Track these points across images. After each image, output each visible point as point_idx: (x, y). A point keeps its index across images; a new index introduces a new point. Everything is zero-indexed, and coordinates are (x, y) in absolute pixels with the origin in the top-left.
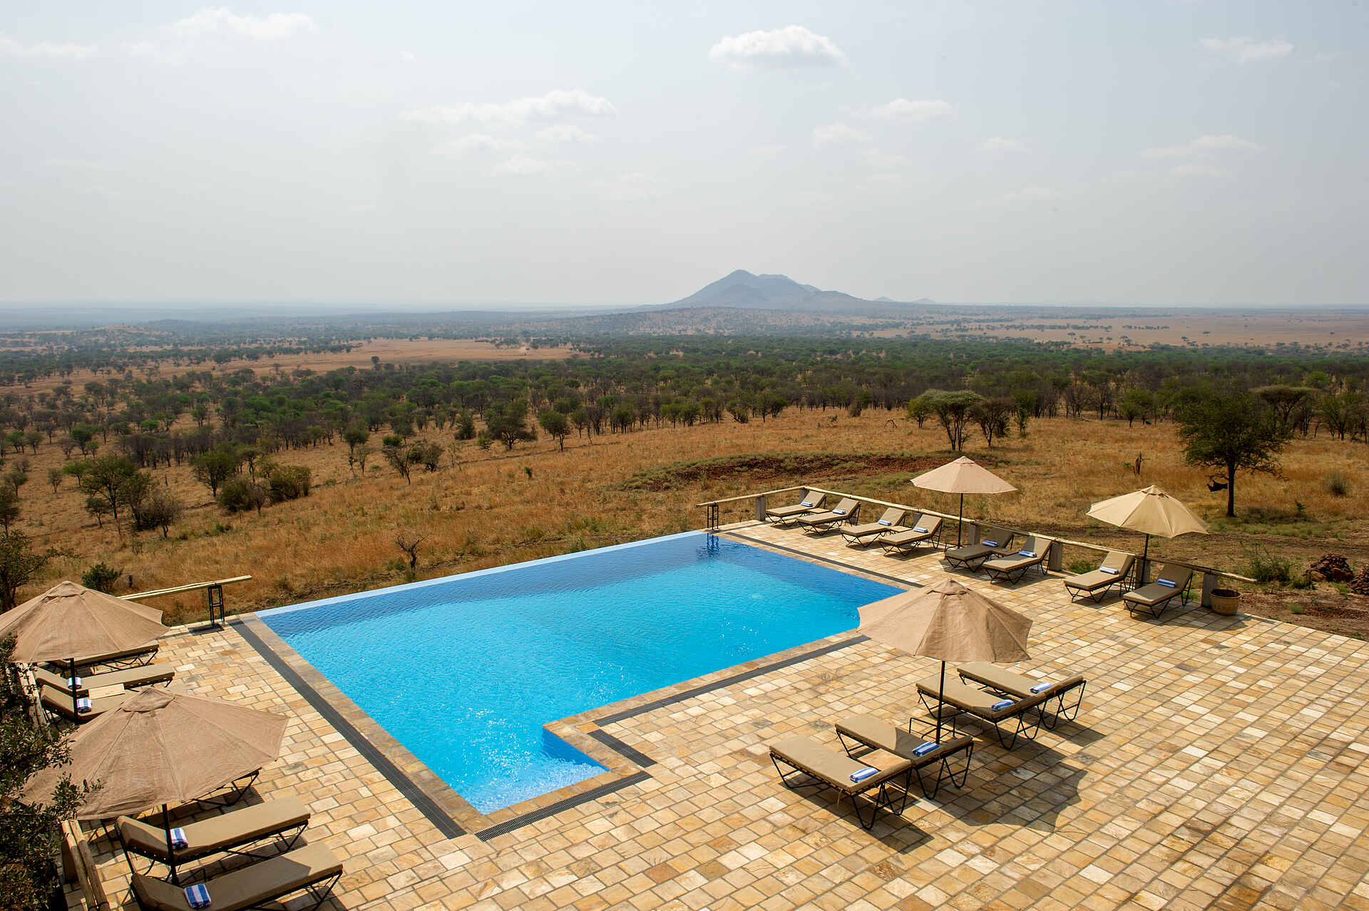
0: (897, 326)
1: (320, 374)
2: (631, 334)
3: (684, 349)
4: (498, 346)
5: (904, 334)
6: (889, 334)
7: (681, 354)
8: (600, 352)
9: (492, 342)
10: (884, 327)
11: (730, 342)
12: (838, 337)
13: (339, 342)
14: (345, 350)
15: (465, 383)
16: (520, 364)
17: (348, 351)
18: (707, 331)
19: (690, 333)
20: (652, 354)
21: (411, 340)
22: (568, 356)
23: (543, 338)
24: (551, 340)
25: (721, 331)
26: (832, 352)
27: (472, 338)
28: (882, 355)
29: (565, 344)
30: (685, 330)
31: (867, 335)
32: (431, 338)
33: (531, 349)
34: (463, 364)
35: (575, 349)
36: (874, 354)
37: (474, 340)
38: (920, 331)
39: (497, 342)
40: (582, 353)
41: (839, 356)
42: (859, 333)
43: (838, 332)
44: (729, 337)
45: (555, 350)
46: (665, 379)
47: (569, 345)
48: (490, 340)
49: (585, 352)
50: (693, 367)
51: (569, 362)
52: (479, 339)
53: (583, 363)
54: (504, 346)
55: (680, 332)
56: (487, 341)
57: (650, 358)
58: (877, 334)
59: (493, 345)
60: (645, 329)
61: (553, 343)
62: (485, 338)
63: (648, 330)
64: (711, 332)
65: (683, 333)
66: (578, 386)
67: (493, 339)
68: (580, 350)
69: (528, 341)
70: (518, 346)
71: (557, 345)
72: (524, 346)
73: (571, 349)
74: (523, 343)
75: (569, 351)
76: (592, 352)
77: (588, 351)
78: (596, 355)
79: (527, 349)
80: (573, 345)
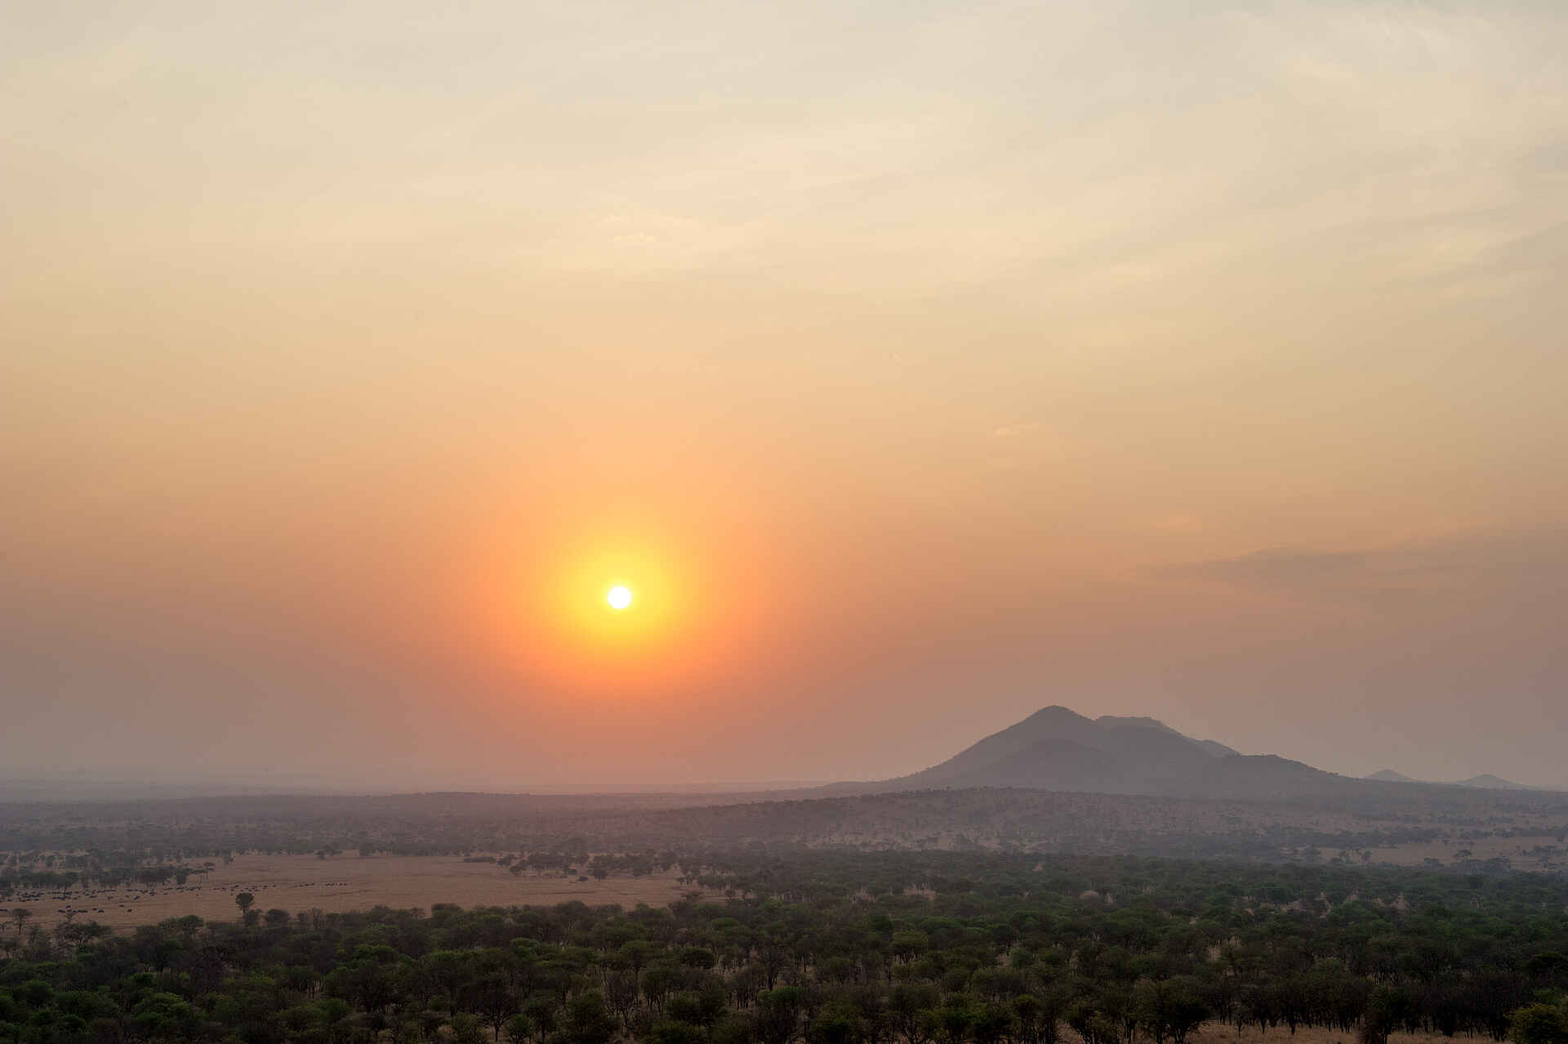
0: (1426, 837)
1: (118, 934)
2: (810, 846)
3: (936, 883)
4: (516, 870)
5: (1446, 856)
6: (1407, 857)
7: (930, 894)
8: (744, 884)
9: (501, 862)
10: (1396, 840)
11: (1039, 868)
12: (1286, 861)
13: (161, 860)
14: (173, 880)
15: (457, 953)
16: (570, 912)
17: (181, 880)
18: (983, 843)
19: (945, 845)
20: (863, 894)
21: (321, 855)
22: (677, 897)
23: (617, 855)
24: (635, 858)
25: (1014, 842)
26: (1280, 896)
27: (457, 853)
28: (1401, 904)
29: (666, 867)
30: (935, 840)
31: (1355, 859)
32: (367, 850)
33: (592, 879)
34: (443, 913)
35: (689, 880)
36: (1379, 902)
37: (463, 856)
38: (1482, 852)
39: (514, 863)
40: (706, 890)
41: (1296, 906)
42: (1336, 852)
43: (1286, 850)
44: (1036, 857)
45: (643, 882)
46: (904, 950)
47: (676, 871)
48: (498, 857)
49: (711, 885)
50: (965, 924)
51: (680, 908)
52: (474, 855)
53: (711, 912)
54: (530, 872)
55: (921, 843)
56: (492, 860)
57: (863, 903)
58: (1382, 856)
59: (505, 870)
60: (842, 838)
61: (639, 867)
62: (487, 854)
63: (849, 839)
64: (993, 845)
65: (929, 846)
66: (709, 964)
67: (505, 854)
68: (701, 883)
69: (582, 860)
70: (561, 872)
71: (650, 871)
72: (574, 872)
73: (681, 880)
74: (573, 866)
75: (675, 883)
76: (728, 888)
77: (720, 884)
78: (739, 894)
79: (583, 879)
80: (685, 872)
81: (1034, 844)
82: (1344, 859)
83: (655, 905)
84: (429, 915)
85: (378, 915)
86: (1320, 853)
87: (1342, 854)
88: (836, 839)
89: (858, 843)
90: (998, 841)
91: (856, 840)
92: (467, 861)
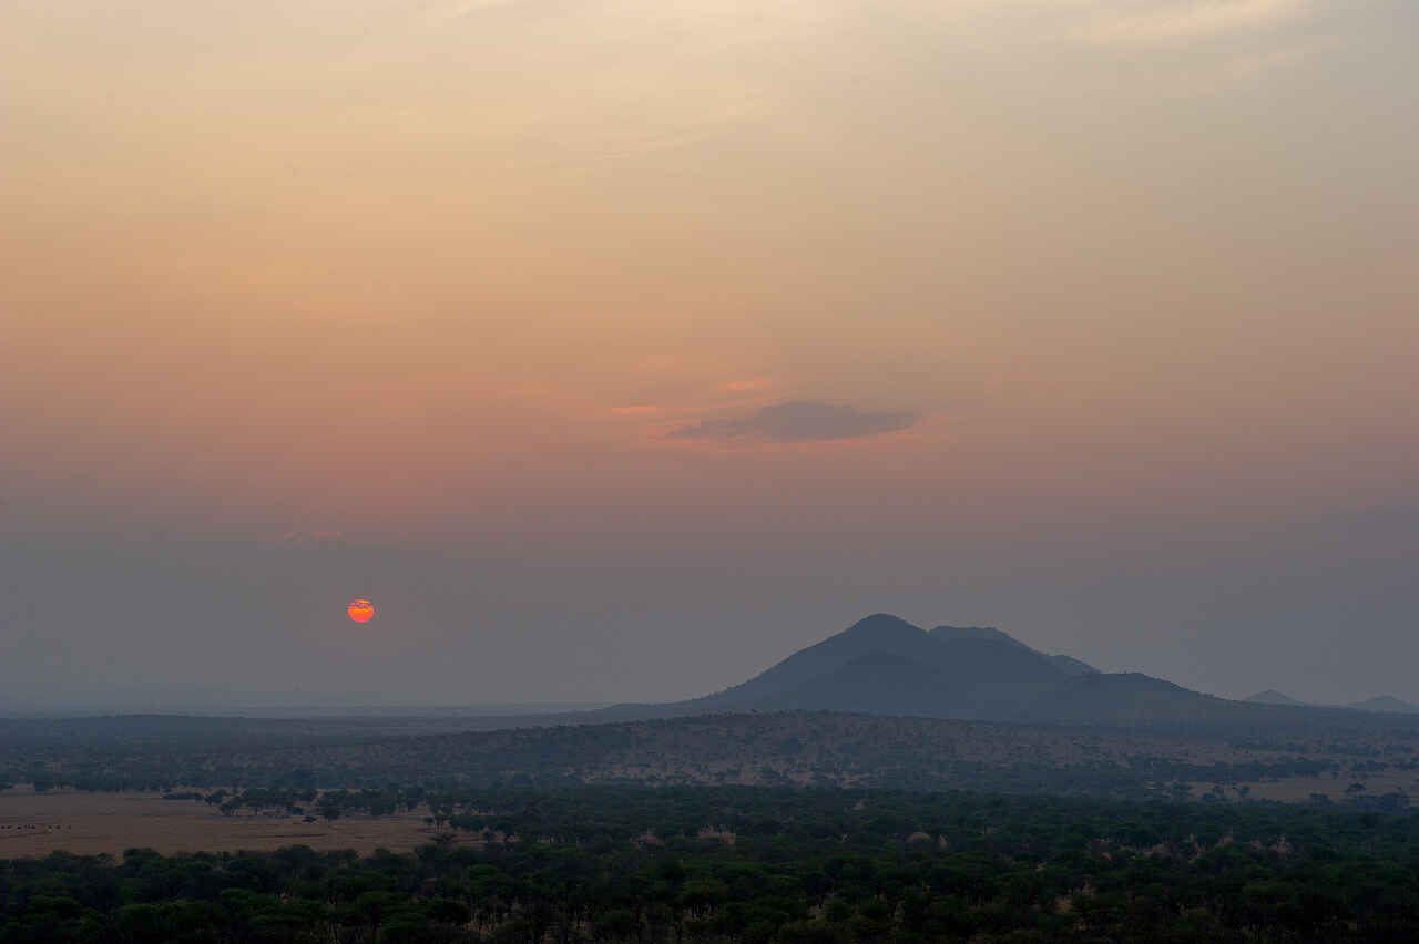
0: (1308, 770)
2: (587, 781)
3: (735, 824)
4: (226, 809)
5: (1335, 790)
6: (1291, 792)
7: (729, 837)
8: (506, 827)
9: (210, 800)
10: (1279, 772)
11: (859, 806)
12: (1150, 798)
16: (294, 858)
18: (793, 777)
19: (749, 777)
20: (650, 837)
22: (423, 840)
23: (352, 791)
24: (372, 795)
25: (832, 776)
26: (1143, 839)
27: (155, 788)
28: (1282, 848)
29: (411, 806)
30: (737, 773)
31: (1231, 794)
32: (42, 785)
33: (320, 819)
34: (137, 859)
35: (440, 819)
36: (1258, 845)
37: (162, 792)
38: (1379, 786)
39: (226, 800)
40: (460, 832)
41: (1160, 849)
42: (1208, 787)
43: (1150, 785)
44: (855, 794)
45: (385, 823)
46: (696, 901)
47: (424, 810)
48: (205, 793)
49: (466, 827)
50: (772, 871)
51: (427, 854)
52: (180, 789)
53: (465, 858)
54: (244, 810)
55: (721, 776)
56: (198, 797)
57: (650, 847)
58: (1262, 791)
59: (215, 808)
60: (626, 771)
61: (378, 805)
62: (193, 790)
63: (633, 773)
64: (806, 779)
65: (728, 781)
66: (464, 917)
67: (214, 790)
68: (454, 824)
69: (309, 797)
70: (284, 811)
71: (391, 809)
72: (299, 811)
73: (429, 821)
74: (298, 804)
75: (424, 825)
76: (486, 829)
77: (477, 825)
78: (500, 837)
79: (309, 820)
80: (434, 810)
81: (856, 778)
82: (1218, 796)
83: (397, 851)
84: (120, 861)
85: (58, 862)
86: (1190, 788)
87: (1217, 789)
88: (618, 773)
89: (644, 776)
90: (811, 774)
91: (642, 772)
92: (165, 798)
